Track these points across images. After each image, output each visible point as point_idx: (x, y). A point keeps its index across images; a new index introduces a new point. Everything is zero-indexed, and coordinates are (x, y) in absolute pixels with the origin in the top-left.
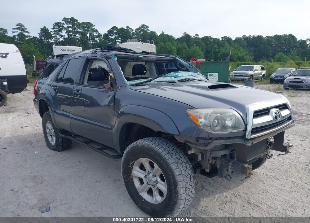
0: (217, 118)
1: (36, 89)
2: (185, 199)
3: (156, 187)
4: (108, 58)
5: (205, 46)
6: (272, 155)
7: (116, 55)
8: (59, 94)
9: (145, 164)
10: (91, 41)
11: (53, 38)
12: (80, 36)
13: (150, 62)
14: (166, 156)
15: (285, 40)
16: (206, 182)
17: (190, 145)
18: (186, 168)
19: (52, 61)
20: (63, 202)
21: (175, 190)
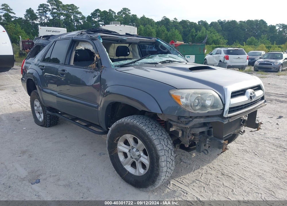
0: (197, 98)
1: (23, 68)
2: (166, 172)
3: (139, 161)
4: (93, 39)
5: (183, 29)
6: (244, 131)
7: (101, 37)
8: (46, 74)
9: (129, 140)
10: (75, 23)
11: (38, 19)
12: (64, 18)
13: (133, 44)
14: (149, 133)
15: (257, 25)
16: (184, 155)
17: (171, 123)
18: (168, 143)
19: (39, 42)
20: (52, 175)
21: (157, 163)
